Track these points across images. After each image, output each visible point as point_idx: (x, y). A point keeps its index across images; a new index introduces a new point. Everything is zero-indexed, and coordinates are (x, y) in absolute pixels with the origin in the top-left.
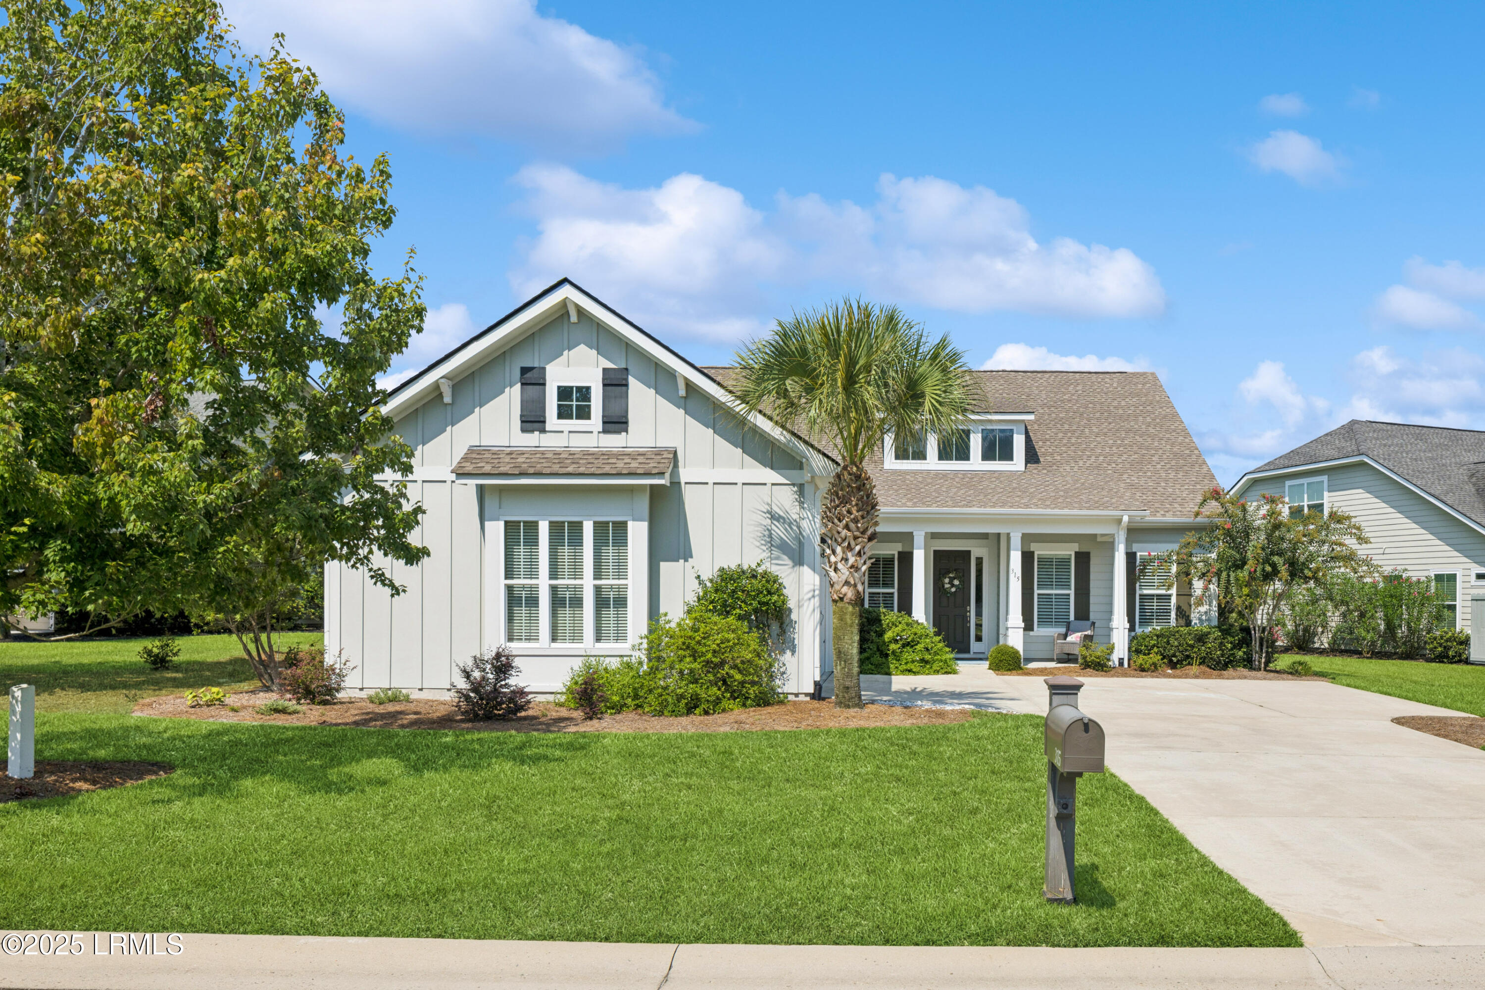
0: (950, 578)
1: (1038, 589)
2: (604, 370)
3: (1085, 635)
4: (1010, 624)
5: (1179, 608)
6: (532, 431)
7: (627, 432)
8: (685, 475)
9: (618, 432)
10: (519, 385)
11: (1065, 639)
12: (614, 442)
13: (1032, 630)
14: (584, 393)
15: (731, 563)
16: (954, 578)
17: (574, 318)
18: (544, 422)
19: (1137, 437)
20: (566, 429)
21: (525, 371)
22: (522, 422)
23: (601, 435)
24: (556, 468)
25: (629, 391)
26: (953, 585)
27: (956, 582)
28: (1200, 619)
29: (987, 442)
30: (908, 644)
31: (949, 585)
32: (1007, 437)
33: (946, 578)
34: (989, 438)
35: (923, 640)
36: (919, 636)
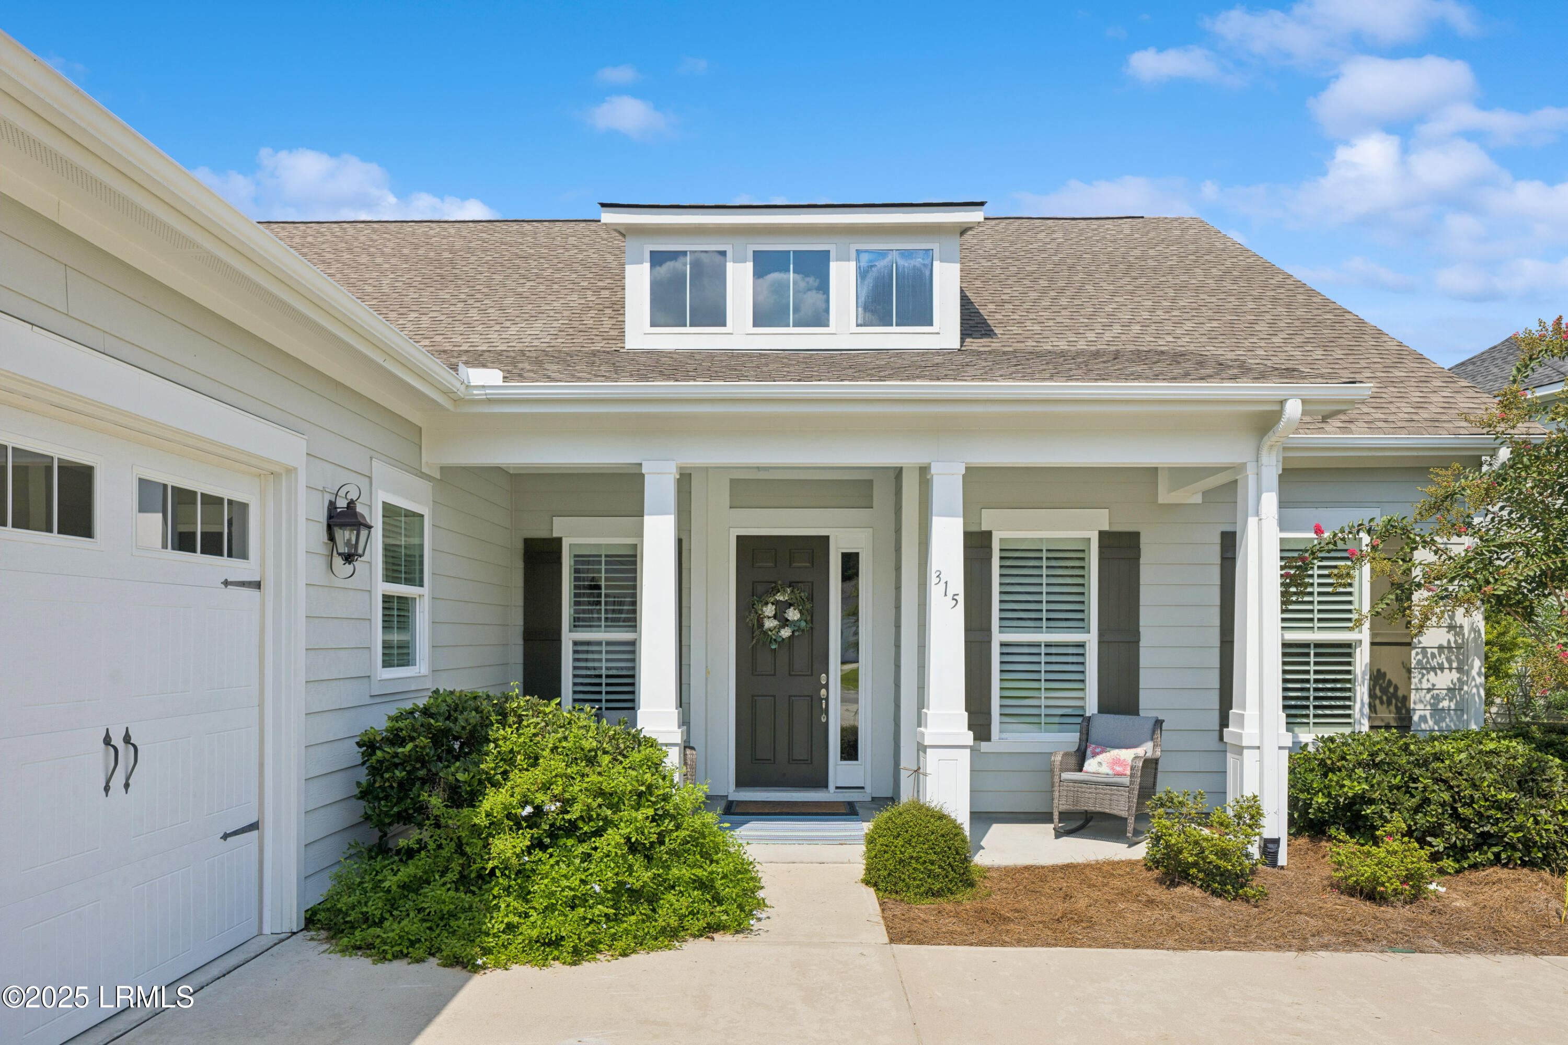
0: (778, 603)
4: (931, 733)
5: (1377, 678)
11: (1080, 768)
13: (988, 738)
16: (789, 604)
26: (785, 623)
27: (793, 614)
28: (1437, 712)
29: (869, 281)
30: (571, 828)
31: (776, 623)
32: (919, 270)
33: (767, 604)
34: (873, 273)
35: (625, 814)
36: (612, 800)
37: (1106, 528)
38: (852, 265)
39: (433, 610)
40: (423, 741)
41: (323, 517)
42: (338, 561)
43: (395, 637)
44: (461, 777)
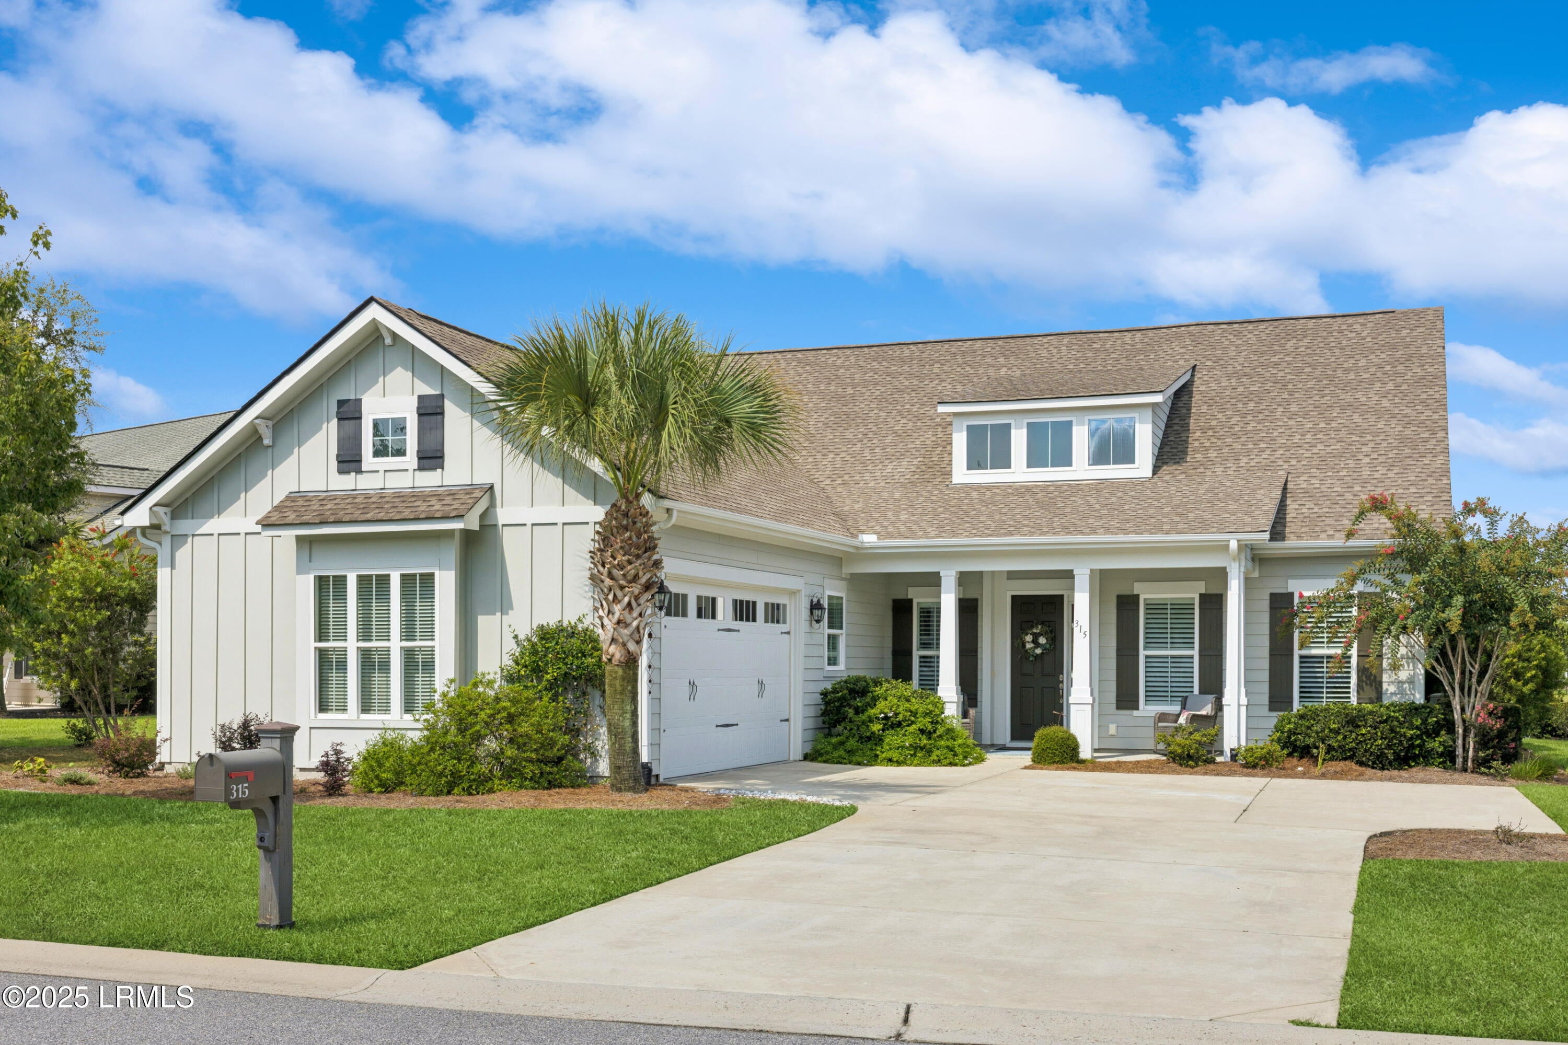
0: (1034, 634)
1: (1145, 648)
2: (420, 397)
3: (1194, 716)
4: (1072, 698)
5: (1362, 676)
6: (348, 472)
7: (443, 468)
8: (503, 516)
9: (433, 469)
10: (336, 420)
11: (1174, 721)
12: (430, 480)
13: (1137, 709)
14: (400, 427)
15: (550, 619)
16: (1040, 634)
17: (388, 341)
18: (360, 461)
19: (1356, 416)
20: (382, 468)
21: (341, 403)
22: (339, 462)
23: (417, 473)
24: (357, 515)
25: (446, 420)
26: (1038, 645)
27: (1042, 640)
29: (1096, 438)
30: (899, 724)
31: (1032, 645)
32: (1126, 430)
33: (1027, 634)
34: (1099, 433)
35: (919, 720)
36: (914, 714)
37: (1203, 592)
38: (1086, 428)
39: (847, 641)
40: (846, 692)
41: (808, 606)
42: (814, 623)
43: (832, 654)
44: (859, 704)
